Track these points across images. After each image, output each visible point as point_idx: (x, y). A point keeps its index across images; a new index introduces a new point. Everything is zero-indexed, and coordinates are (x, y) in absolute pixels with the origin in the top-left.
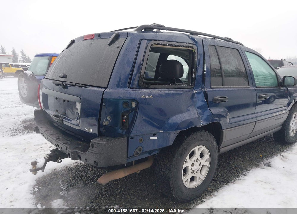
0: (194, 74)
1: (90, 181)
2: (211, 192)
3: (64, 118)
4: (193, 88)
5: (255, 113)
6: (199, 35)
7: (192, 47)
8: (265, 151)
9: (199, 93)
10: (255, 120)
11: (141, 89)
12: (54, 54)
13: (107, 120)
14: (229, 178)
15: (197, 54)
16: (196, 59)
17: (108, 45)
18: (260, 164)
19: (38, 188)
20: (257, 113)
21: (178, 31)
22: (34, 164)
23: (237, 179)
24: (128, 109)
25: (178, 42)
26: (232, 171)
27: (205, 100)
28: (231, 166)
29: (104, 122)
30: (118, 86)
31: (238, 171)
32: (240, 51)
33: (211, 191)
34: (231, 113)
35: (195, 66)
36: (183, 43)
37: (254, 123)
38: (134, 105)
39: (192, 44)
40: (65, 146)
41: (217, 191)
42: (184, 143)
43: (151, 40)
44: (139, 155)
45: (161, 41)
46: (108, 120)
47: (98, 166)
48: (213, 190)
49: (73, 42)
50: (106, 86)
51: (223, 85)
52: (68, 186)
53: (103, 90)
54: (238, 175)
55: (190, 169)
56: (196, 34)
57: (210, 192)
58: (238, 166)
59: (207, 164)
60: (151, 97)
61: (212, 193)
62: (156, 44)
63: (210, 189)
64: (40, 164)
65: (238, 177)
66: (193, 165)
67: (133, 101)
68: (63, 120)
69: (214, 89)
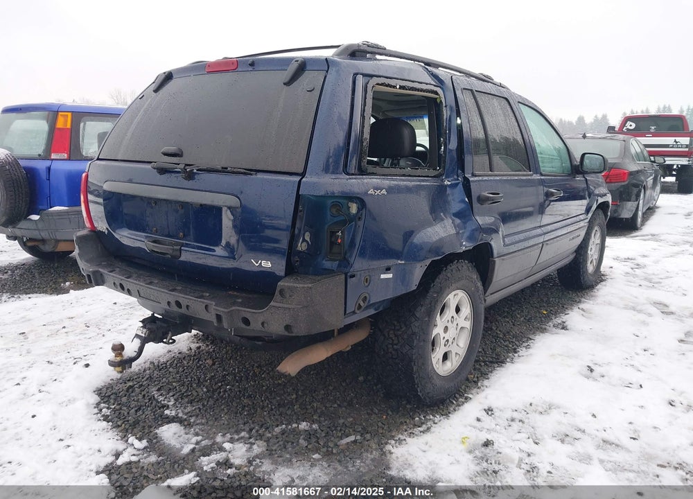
0: (443, 147)
1: (220, 384)
2: (476, 383)
3: (182, 245)
4: (442, 175)
5: (540, 227)
6: (440, 68)
7: (436, 93)
8: (548, 302)
9: (453, 186)
10: (541, 239)
11: (364, 177)
12: (60, 106)
13: (304, 240)
14: (499, 355)
15: (446, 106)
16: (445, 118)
17: (285, 84)
18: (547, 327)
19: (108, 408)
20: (543, 226)
21: (406, 59)
22: (119, 349)
23: (516, 355)
24: (342, 218)
25: (413, 82)
26: (501, 343)
27: (466, 199)
28: (495, 334)
29: (299, 245)
30: (326, 170)
31: (512, 342)
32: (511, 101)
33: (476, 379)
34: (507, 225)
35: (443, 131)
36: (421, 83)
37: (541, 245)
38: (354, 208)
39: (435, 86)
40: (203, 303)
41: (488, 379)
42: (432, 290)
43: (372, 76)
44: (362, 309)
45: (387, 78)
46: (307, 241)
47: (294, 335)
48: (477, 377)
49: (168, 77)
50: (301, 171)
51: (491, 171)
52: (178, 398)
53: (297, 179)
54: (515, 349)
55: (442, 338)
56: (437, 65)
57: (474, 382)
58: (508, 332)
59: (468, 325)
60: (384, 192)
61: (479, 384)
62: (380, 85)
63: (472, 376)
64: (131, 349)
65: (516, 352)
66: (446, 329)
67: (353, 202)
68: (180, 250)
69: (480, 178)
